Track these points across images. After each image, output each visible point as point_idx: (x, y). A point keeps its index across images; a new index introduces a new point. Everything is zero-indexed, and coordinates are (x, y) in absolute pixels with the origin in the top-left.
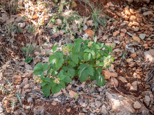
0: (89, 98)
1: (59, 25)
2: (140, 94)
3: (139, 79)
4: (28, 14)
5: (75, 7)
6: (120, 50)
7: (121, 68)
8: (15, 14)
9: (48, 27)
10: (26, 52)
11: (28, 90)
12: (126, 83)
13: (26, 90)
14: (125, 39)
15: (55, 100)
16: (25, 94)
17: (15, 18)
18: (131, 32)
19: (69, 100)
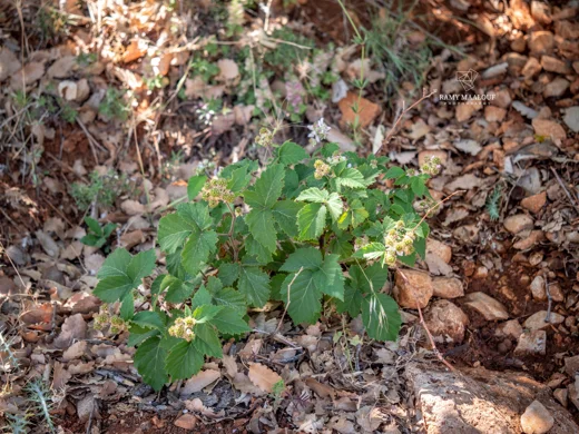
0: (333, 395)
1: (228, 84)
2: (556, 369)
3: (555, 303)
4: (104, 44)
5: (298, 6)
6: (479, 180)
7: (483, 257)
8: (49, 46)
9: (187, 93)
10: (88, 202)
11: (79, 367)
12: (501, 322)
13: (71, 367)
14: (502, 133)
15: (190, 407)
16: (70, 383)
17: (49, 64)
18: (532, 102)
19: (250, 403)
